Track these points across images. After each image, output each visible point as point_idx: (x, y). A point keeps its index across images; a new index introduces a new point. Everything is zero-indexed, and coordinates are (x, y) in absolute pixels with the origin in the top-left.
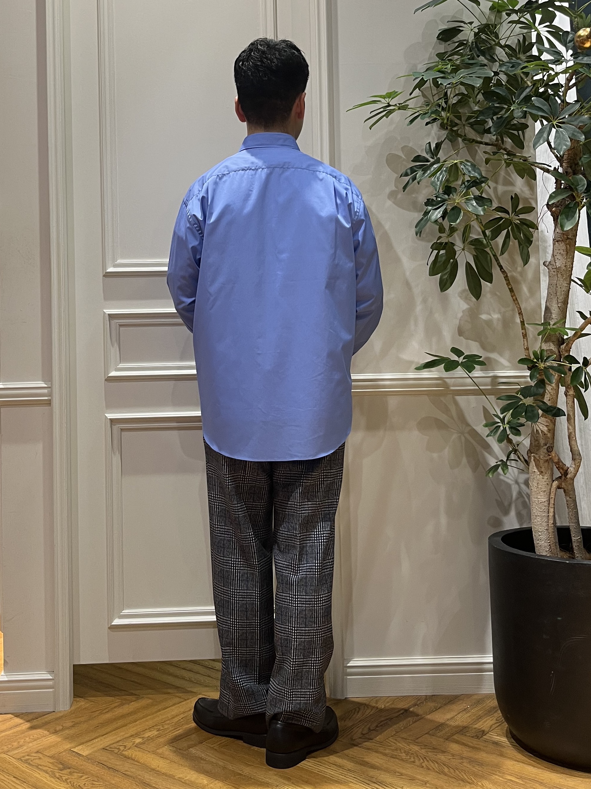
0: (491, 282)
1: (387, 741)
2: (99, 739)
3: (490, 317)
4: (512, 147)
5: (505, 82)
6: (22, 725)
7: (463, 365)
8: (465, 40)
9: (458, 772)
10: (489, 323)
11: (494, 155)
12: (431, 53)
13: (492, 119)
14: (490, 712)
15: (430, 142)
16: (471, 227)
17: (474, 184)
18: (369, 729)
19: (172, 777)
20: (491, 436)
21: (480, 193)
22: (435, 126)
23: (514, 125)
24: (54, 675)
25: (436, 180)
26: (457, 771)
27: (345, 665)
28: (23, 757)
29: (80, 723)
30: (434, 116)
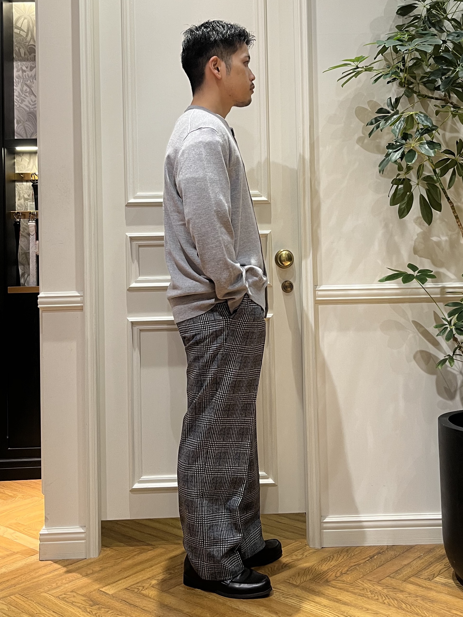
0: (440, 211)
1: (356, 583)
2: (122, 581)
3: (439, 239)
4: (457, 101)
5: (452, 48)
6: (60, 569)
7: (417, 278)
8: (419, 15)
9: (414, 608)
10: (438, 244)
11: (443, 108)
12: (391, 26)
13: (441, 79)
14: (439, 559)
15: (390, 98)
16: (424, 166)
17: (426, 131)
18: (342, 572)
19: (181, 611)
20: (440, 335)
21: (432, 139)
22: (395, 84)
23: (459, 83)
24: (85, 529)
25: (396, 128)
26: (412, 607)
27: (322, 521)
28: (61, 595)
29: (107, 568)
30: (394, 76)
